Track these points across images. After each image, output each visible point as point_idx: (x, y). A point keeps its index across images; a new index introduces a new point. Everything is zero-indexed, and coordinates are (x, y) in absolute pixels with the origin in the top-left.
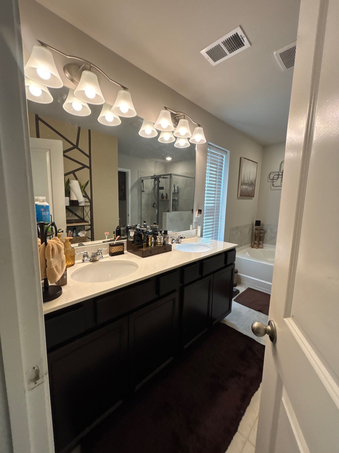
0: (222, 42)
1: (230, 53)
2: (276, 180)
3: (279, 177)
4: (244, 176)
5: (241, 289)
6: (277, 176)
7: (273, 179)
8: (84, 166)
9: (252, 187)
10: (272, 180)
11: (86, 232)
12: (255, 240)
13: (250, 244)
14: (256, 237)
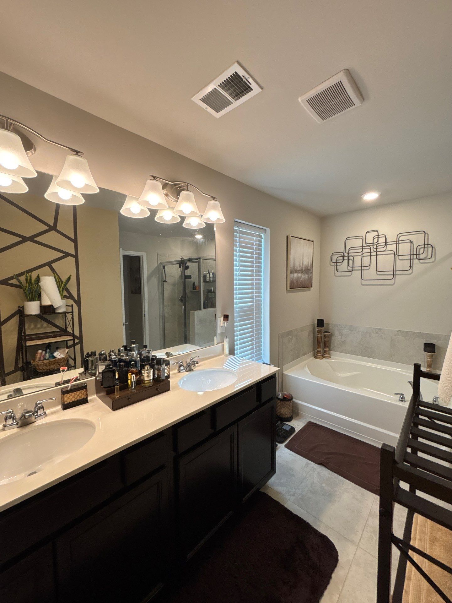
0: (219, 85)
1: (236, 101)
2: (341, 263)
3: (345, 260)
4: (294, 260)
5: (298, 425)
6: (341, 257)
7: (336, 262)
8: (67, 255)
9: (307, 274)
10: (336, 264)
11: (67, 350)
12: (319, 347)
13: (311, 353)
14: (319, 342)
